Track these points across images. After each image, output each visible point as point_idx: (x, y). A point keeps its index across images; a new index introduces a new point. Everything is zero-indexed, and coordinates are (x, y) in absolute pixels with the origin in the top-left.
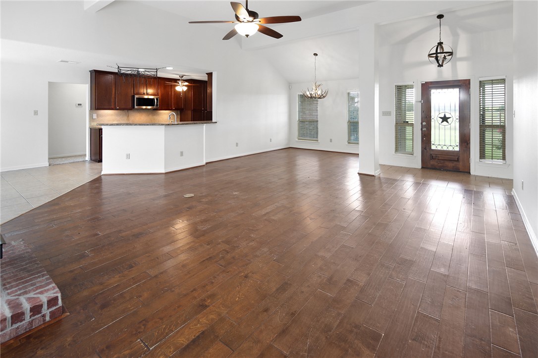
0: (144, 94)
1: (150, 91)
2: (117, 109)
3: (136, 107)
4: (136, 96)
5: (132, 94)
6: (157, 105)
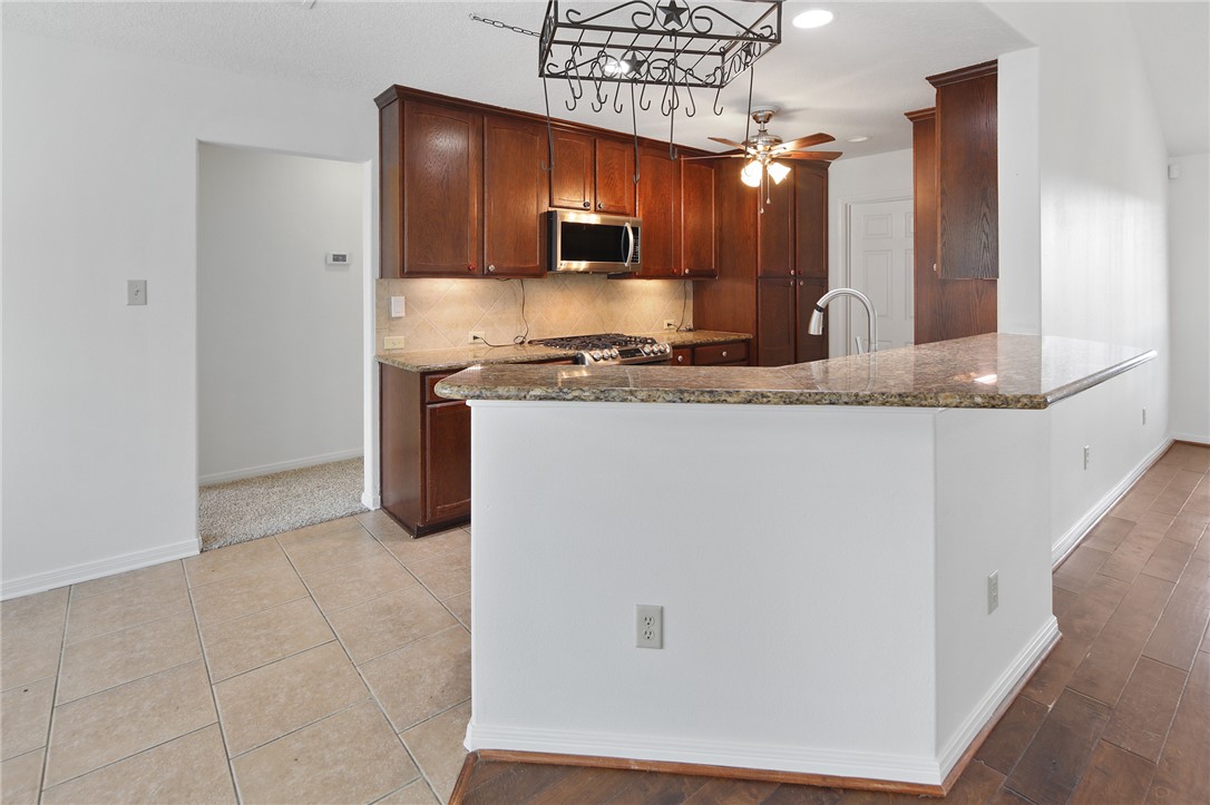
0: (586, 207)
2: (489, 276)
3: (559, 264)
5: (547, 209)
6: (634, 259)
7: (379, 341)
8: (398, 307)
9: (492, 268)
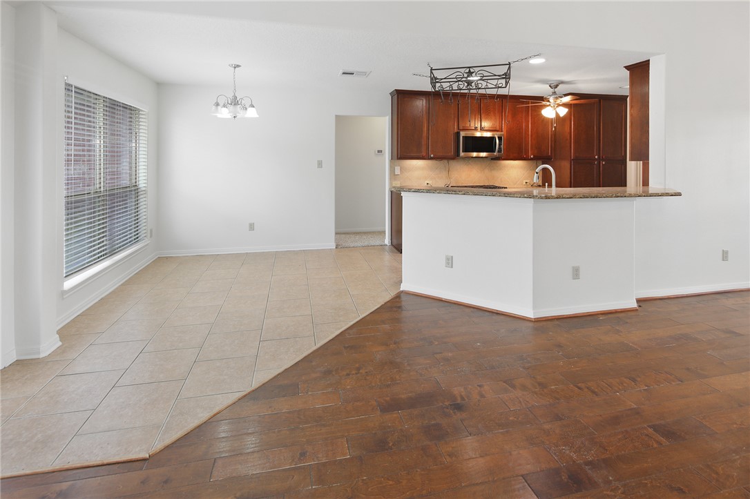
0: (476, 129)
1: (486, 124)
2: (431, 159)
3: (462, 154)
4: (462, 134)
5: (456, 130)
6: (500, 151)
7: (391, 183)
8: (397, 171)
9: (432, 156)
